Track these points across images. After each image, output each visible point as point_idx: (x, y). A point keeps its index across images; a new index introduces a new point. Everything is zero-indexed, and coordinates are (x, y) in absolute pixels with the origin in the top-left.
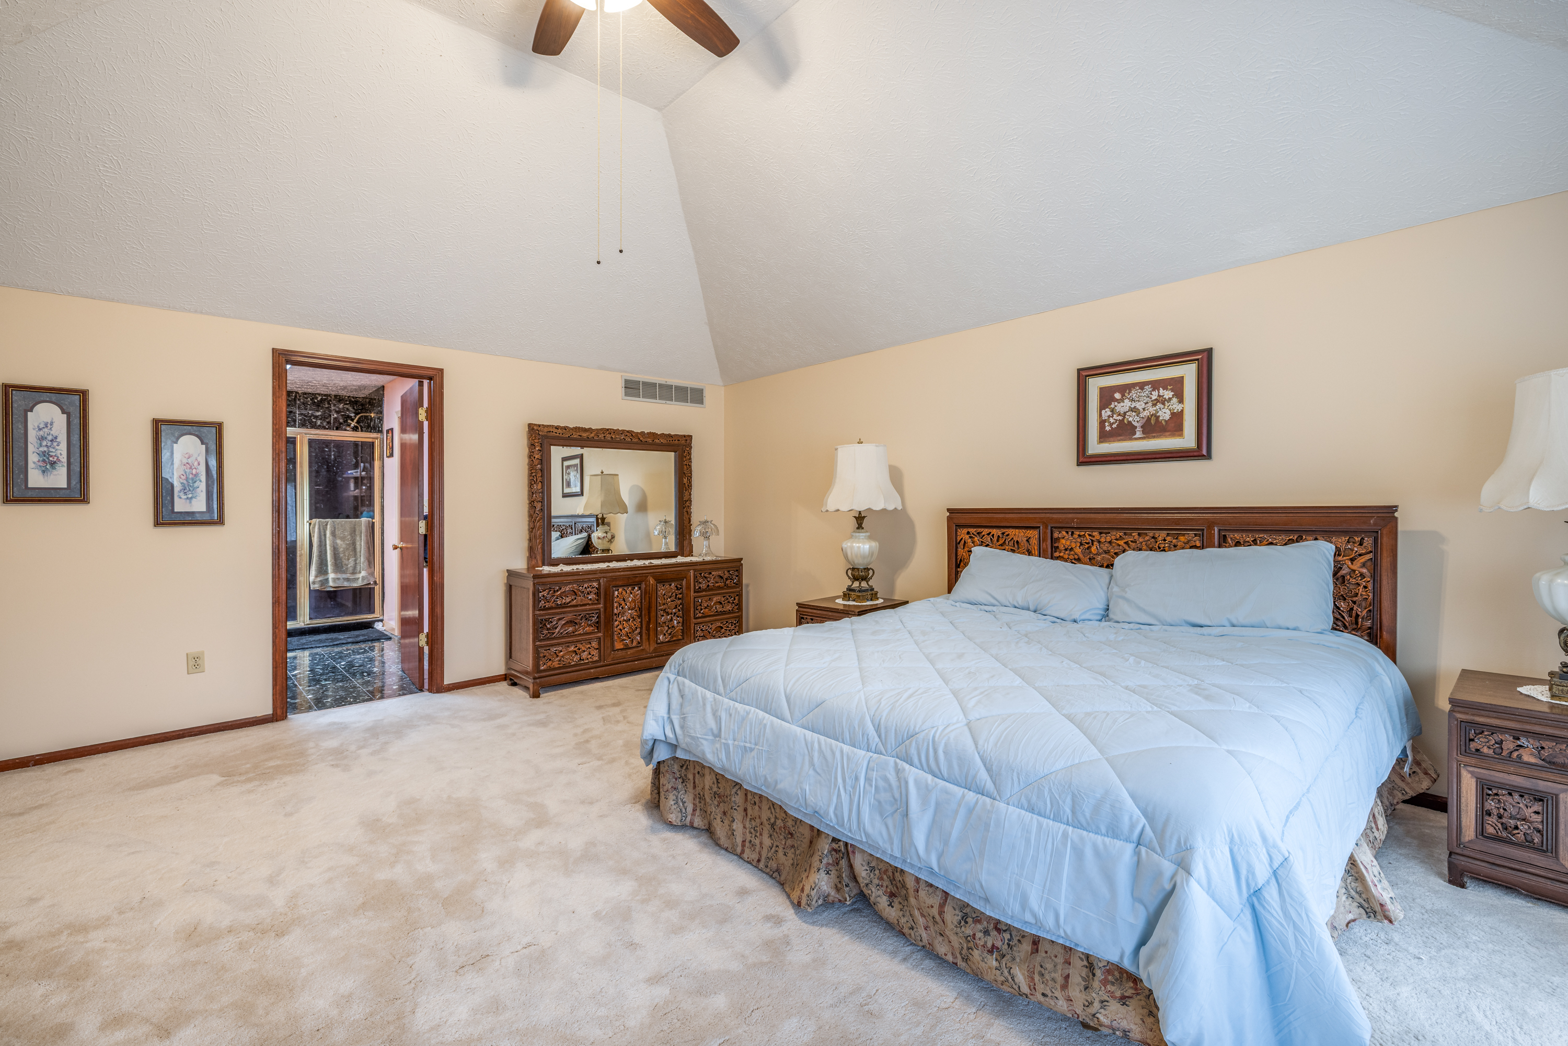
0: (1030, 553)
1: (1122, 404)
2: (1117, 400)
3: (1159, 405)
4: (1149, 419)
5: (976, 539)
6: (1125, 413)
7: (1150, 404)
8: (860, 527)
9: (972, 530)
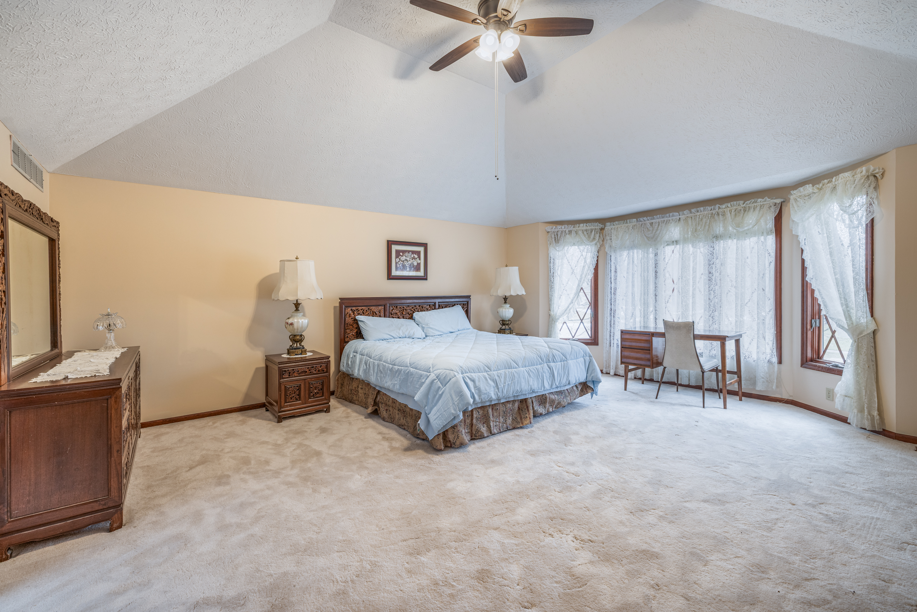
0: (380, 316)
1: (403, 257)
2: (401, 255)
3: (414, 260)
4: (411, 265)
5: (355, 312)
6: (404, 261)
7: (411, 259)
8: (297, 309)
9: (354, 308)
